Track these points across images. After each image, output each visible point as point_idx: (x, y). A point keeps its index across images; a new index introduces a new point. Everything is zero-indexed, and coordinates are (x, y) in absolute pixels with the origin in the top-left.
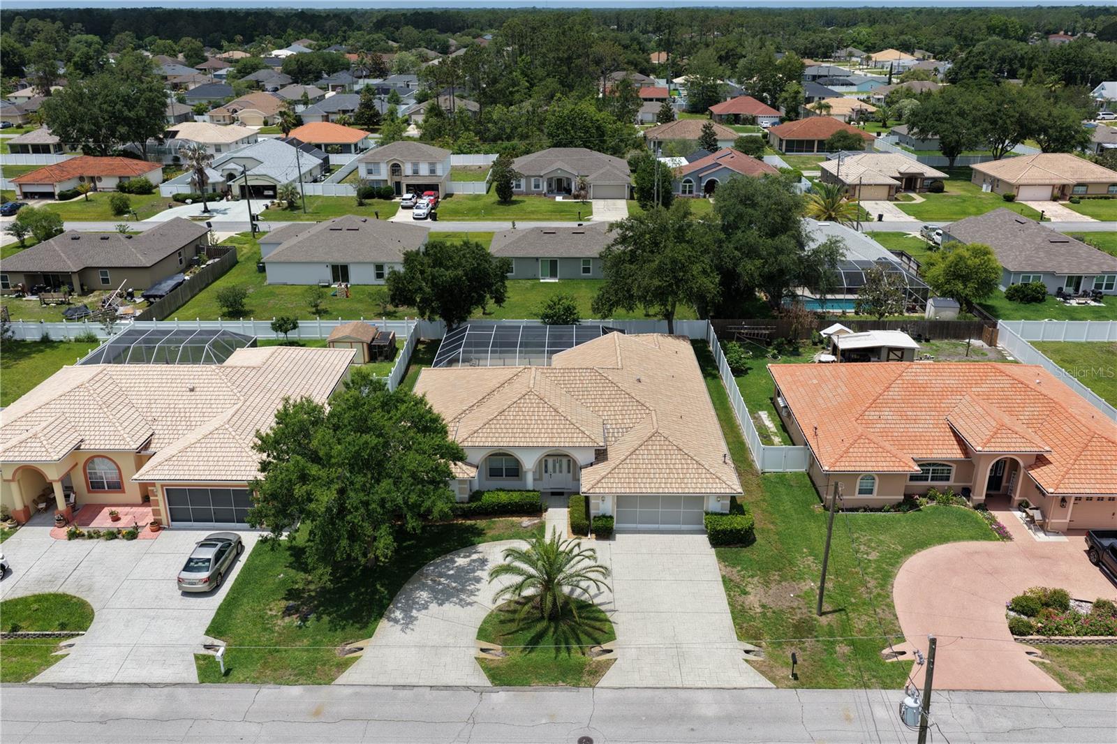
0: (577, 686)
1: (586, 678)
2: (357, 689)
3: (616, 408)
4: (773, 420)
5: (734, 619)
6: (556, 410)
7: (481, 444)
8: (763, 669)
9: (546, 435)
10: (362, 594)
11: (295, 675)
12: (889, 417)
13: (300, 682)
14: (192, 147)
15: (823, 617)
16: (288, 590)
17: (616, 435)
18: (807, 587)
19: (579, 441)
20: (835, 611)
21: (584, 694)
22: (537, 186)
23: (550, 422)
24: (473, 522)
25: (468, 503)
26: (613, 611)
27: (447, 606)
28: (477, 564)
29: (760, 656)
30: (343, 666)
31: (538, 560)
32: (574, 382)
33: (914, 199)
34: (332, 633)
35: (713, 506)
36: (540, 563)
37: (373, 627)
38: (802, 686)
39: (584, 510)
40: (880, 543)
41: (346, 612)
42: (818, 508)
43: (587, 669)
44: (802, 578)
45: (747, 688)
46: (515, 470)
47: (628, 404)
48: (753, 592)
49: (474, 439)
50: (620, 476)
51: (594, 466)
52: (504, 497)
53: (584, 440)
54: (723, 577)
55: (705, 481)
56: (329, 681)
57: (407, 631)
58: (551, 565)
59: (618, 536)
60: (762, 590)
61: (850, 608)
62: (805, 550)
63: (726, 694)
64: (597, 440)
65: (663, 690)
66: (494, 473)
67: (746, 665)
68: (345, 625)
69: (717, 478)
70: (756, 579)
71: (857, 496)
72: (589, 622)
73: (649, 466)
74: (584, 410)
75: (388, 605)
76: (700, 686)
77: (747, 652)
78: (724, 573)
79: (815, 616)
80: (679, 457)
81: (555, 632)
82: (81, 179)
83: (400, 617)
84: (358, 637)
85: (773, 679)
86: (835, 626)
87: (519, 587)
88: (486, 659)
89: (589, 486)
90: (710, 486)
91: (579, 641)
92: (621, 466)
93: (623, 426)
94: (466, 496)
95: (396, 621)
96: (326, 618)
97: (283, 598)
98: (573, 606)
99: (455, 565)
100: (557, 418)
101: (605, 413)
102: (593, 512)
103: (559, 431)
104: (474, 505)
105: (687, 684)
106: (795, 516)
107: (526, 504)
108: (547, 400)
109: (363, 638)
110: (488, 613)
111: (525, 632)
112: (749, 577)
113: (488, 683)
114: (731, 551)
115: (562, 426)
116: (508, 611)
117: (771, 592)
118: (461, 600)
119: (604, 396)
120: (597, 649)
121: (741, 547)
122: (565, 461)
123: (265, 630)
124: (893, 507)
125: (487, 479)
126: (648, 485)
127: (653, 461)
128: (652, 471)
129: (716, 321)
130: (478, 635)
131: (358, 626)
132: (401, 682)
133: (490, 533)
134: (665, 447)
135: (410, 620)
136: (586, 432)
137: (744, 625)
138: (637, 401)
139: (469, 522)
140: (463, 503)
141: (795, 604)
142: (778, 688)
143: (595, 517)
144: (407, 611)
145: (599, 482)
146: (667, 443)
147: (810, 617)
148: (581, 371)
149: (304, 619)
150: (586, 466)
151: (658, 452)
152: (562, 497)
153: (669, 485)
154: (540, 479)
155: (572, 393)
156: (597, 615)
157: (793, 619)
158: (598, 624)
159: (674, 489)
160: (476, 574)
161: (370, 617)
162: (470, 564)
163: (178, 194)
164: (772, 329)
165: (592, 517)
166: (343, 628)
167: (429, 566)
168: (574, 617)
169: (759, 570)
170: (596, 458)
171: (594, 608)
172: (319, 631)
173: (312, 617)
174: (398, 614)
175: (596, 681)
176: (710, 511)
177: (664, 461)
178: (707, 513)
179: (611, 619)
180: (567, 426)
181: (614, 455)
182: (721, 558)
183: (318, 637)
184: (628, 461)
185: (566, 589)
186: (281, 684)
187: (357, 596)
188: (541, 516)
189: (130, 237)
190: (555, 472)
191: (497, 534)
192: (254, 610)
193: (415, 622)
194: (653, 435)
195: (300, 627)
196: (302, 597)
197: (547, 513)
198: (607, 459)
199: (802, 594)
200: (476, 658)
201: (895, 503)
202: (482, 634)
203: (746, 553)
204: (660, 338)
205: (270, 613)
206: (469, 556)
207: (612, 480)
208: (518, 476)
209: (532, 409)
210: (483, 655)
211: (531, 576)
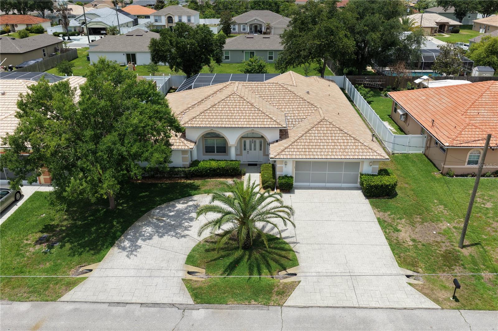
0: (267, 304)
1: (275, 297)
2: (77, 306)
3: (294, 107)
4: (393, 126)
5: (393, 250)
6: (252, 105)
7: (198, 126)
8: (427, 291)
9: (245, 120)
10: (101, 228)
11: (29, 292)
12: (485, 114)
13: (30, 299)
14: (60, 4)
15: (464, 249)
16: (45, 226)
17: (294, 123)
18: (445, 227)
19: (268, 123)
20: (472, 245)
21: (273, 312)
22: (244, 29)
23: (247, 112)
24: (192, 181)
25: (188, 168)
26: (295, 243)
27: (166, 237)
28: (191, 208)
29: (419, 280)
30: (71, 285)
31: (235, 199)
32: (265, 91)
33: (444, 36)
34: (70, 258)
35: (366, 169)
36: (236, 202)
37: (104, 253)
38: (464, 307)
39: (272, 172)
40: (491, 197)
41: (86, 242)
42: (438, 175)
43: (276, 290)
44: (439, 220)
45: (415, 309)
46: (223, 149)
47: (302, 104)
48: (403, 229)
49: (193, 122)
50: (299, 147)
51: (279, 142)
52: (214, 164)
53: (272, 123)
54: (379, 219)
55: (361, 150)
56: (55, 297)
57: (132, 256)
58: (246, 204)
59: (296, 191)
60: (410, 229)
61: (484, 242)
62: (435, 201)
63: (398, 313)
64: (281, 123)
65: (342, 309)
66: (209, 150)
67: (410, 288)
68: (82, 252)
69: (370, 148)
70: (403, 220)
71: (467, 166)
72: (276, 251)
73: (319, 141)
74: (272, 107)
75: (120, 236)
76: (374, 306)
77: (408, 276)
78: (378, 216)
79: (457, 248)
80: (341, 135)
81: (249, 259)
82: (7, 25)
83: (128, 245)
84: (91, 261)
85: (436, 301)
86: (476, 256)
87: (218, 223)
88: (191, 280)
89: (275, 154)
90: (365, 154)
91: (268, 266)
92: (298, 141)
93: (299, 117)
94: (188, 163)
95: (124, 249)
96: (68, 246)
97: (40, 231)
98: (264, 238)
99: (175, 209)
100: (253, 109)
101: (286, 110)
102: (278, 174)
103: (254, 117)
104: (193, 169)
105: (362, 304)
106: (422, 179)
107: (230, 169)
108: (245, 98)
109: (94, 262)
110: (196, 244)
111: (225, 259)
112: (398, 219)
113: (191, 301)
114: (382, 201)
115: (256, 115)
116: (212, 242)
117: (417, 230)
118: (177, 234)
119: (285, 100)
120: (283, 273)
121: (388, 199)
122: (258, 141)
123: (18, 255)
124: (493, 174)
125: (203, 155)
126: (319, 153)
127: (322, 138)
128: (322, 144)
129: (349, 76)
130: (187, 261)
131: (92, 252)
132: (117, 299)
133: (203, 189)
134: (330, 129)
135: (135, 248)
136: (273, 118)
137: (402, 255)
138: (308, 102)
139: (189, 181)
140: (185, 168)
141: (439, 239)
142: (442, 309)
143: (280, 177)
144: (133, 241)
145: (283, 151)
146: (331, 126)
147: (454, 249)
148: (269, 84)
149: (51, 247)
150: (273, 143)
151: (325, 132)
152: (256, 167)
153: (334, 153)
154: (241, 154)
155: (263, 98)
156: (282, 246)
157: (440, 251)
158: (283, 253)
159: (338, 155)
160: (190, 215)
161: (103, 245)
162: (186, 208)
163: (56, 32)
164: (383, 81)
165: (277, 177)
166: (80, 254)
167: (156, 210)
168: (266, 247)
169: (404, 214)
170: (280, 137)
171: (281, 241)
172: (60, 256)
173: (57, 245)
174: (127, 244)
175: (283, 301)
176: (364, 172)
177: (330, 138)
178: (362, 175)
179: (294, 249)
180: (260, 115)
181: (293, 134)
182: (374, 205)
183: (59, 261)
184: (304, 138)
185: (259, 225)
186: (13, 301)
187: (96, 230)
188: (241, 178)
189: (14, 39)
190: (251, 149)
191: (209, 188)
192: (14, 240)
193: (138, 250)
194: (321, 121)
195: (45, 253)
196: (55, 231)
197: (245, 176)
198: (288, 137)
199: (442, 232)
200: (183, 280)
201: (494, 171)
202: (190, 260)
203: (391, 202)
204: (318, 79)
205: (25, 242)
206: (186, 203)
207: (292, 150)
208: (225, 152)
209: (235, 104)
210: (190, 277)
211: (229, 213)
